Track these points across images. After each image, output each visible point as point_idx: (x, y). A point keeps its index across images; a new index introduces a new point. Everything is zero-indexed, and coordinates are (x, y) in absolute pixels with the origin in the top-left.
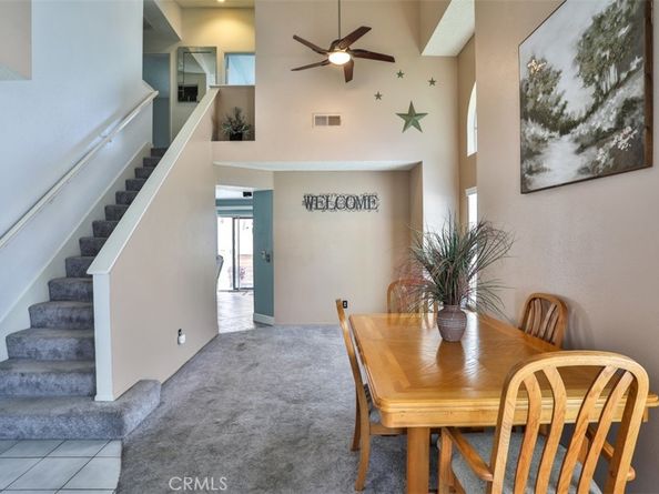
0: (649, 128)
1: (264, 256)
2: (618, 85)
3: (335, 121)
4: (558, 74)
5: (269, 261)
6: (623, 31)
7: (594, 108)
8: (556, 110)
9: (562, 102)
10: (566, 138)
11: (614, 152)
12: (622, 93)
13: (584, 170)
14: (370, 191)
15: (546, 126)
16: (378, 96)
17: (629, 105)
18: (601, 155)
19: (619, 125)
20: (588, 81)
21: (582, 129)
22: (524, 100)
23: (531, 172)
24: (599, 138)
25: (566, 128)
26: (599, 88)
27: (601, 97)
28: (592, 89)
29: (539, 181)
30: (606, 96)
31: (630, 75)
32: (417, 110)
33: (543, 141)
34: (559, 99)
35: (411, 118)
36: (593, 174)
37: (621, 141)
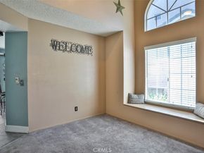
1: (18, 82)
5: (22, 85)
14: (88, 44)
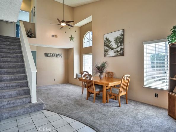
0: (124, 51)
2: (120, 46)
3: (56, 36)
4: (111, 41)
6: (121, 40)
7: (117, 48)
8: (111, 46)
9: (112, 45)
10: (112, 50)
11: (120, 54)
12: (121, 47)
13: (116, 55)
14: (60, 53)
15: (109, 48)
16: (65, 32)
17: (122, 49)
18: (118, 54)
19: (120, 51)
20: (116, 44)
21: (115, 50)
22: (105, 43)
23: (106, 54)
24: (118, 51)
25: (113, 49)
26: (118, 45)
27: (118, 47)
28: (117, 45)
29: (107, 56)
30: (119, 47)
31: (122, 45)
32: (73, 37)
33: (108, 50)
34: (111, 45)
35: (72, 38)
36: (117, 56)
37: (121, 52)
